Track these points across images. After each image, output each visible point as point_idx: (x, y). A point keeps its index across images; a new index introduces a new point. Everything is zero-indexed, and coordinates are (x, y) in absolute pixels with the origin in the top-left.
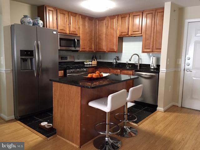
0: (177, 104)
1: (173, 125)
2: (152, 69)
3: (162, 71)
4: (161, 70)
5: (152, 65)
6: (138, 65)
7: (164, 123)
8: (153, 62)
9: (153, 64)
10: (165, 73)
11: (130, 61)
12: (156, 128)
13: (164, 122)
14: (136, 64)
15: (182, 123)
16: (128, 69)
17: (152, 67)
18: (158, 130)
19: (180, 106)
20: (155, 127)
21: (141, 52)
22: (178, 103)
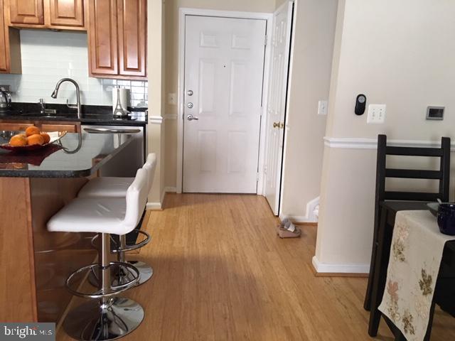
0: (173, 190)
1: (197, 230)
2: (119, 117)
3: (153, 121)
4: (151, 119)
5: (119, 107)
6: (78, 108)
7: (181, 231)
8: (118, 100)
9: (120, 105)
10: (160, 126)
11: (55, 97)
12: (174, 245)
13: (179, 229)
14: (70, 105)
15: (208, 222)
16: (50, 119)
17: (119, 114)
18: (183, 248)
19: (179, 191)
20: (172, 244)
21: (88, 75)
22: (176, 186)
